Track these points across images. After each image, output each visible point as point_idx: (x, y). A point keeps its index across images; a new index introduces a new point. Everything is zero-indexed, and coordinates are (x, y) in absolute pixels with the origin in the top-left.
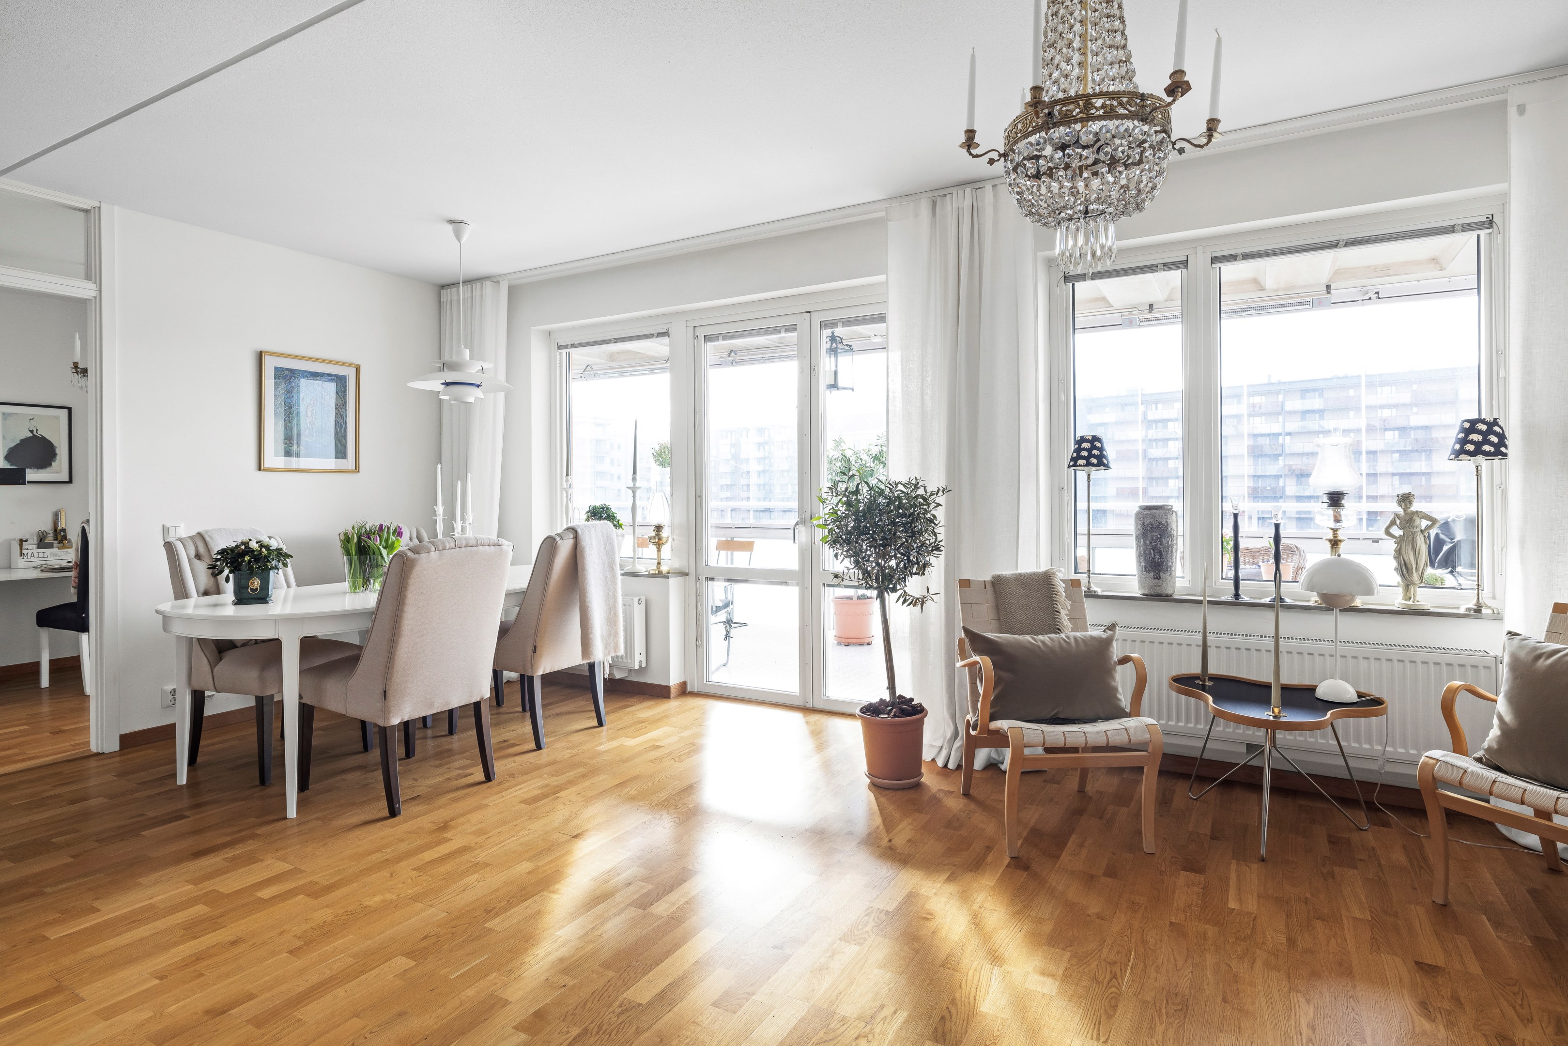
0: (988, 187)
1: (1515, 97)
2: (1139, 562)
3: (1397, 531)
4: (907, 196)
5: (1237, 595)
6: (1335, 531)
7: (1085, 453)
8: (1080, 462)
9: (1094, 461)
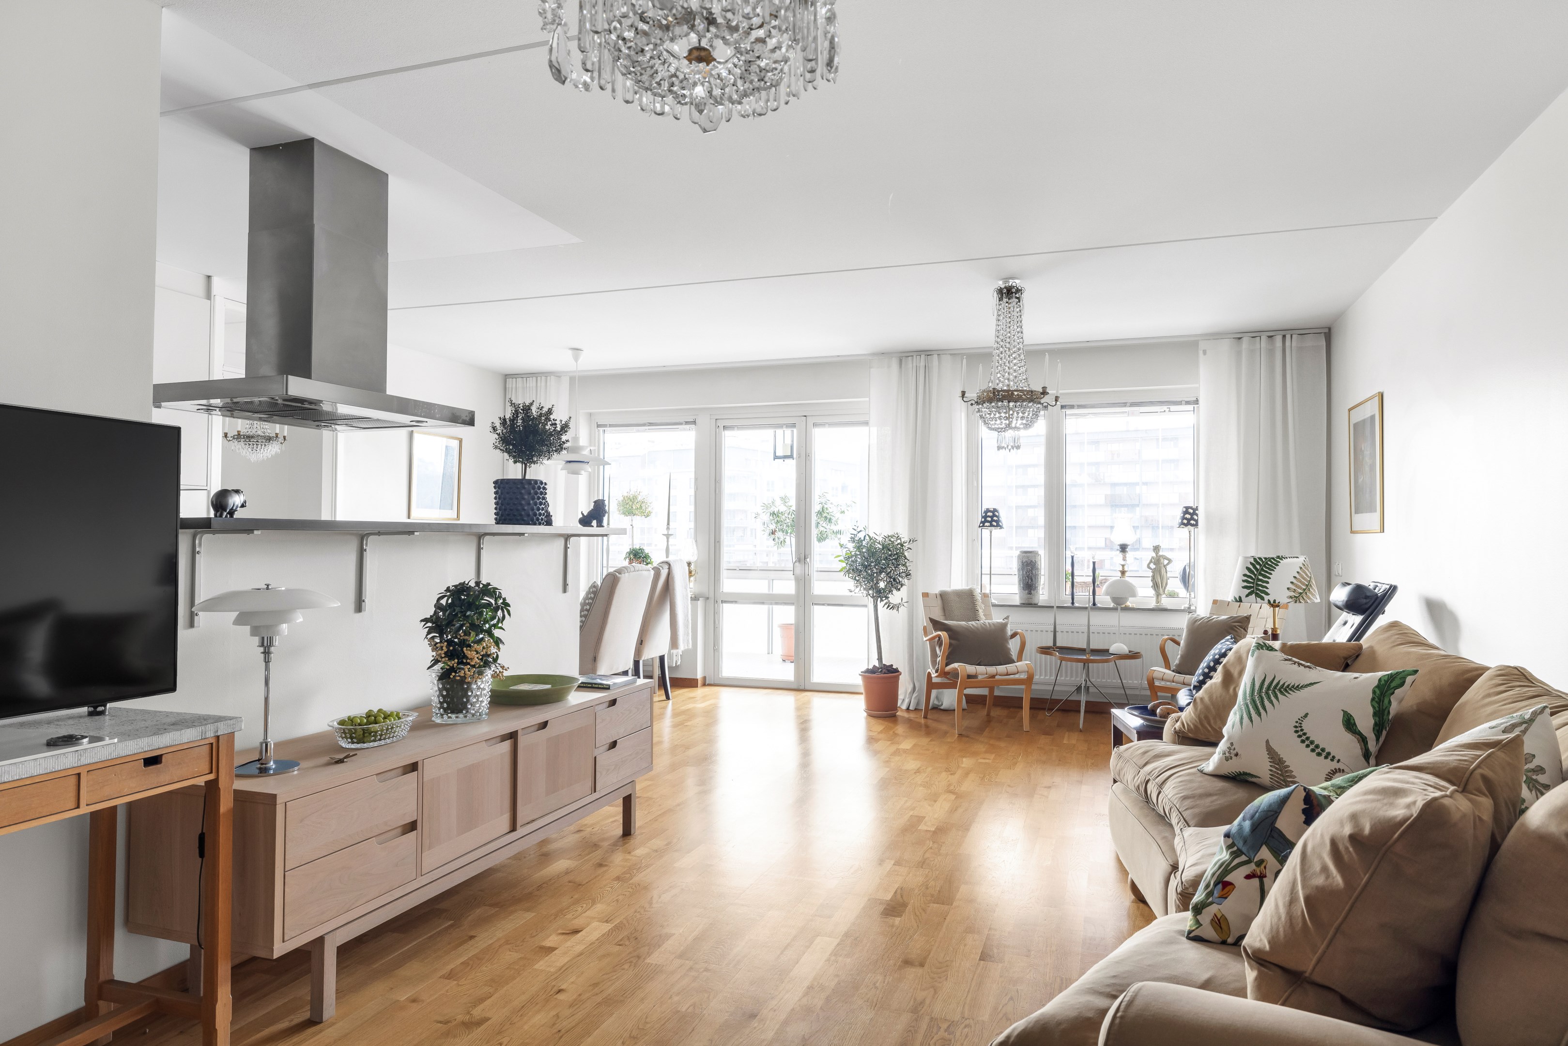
0: (935, 357)
1: (1202, 345)
2: (1020, 584)
3: (1153, 566)
4: (883, 355)
5: (1073, 603)
6: (1123, 566)
7: (989, 519)
8: (987, 524)
9: (994, 524)
